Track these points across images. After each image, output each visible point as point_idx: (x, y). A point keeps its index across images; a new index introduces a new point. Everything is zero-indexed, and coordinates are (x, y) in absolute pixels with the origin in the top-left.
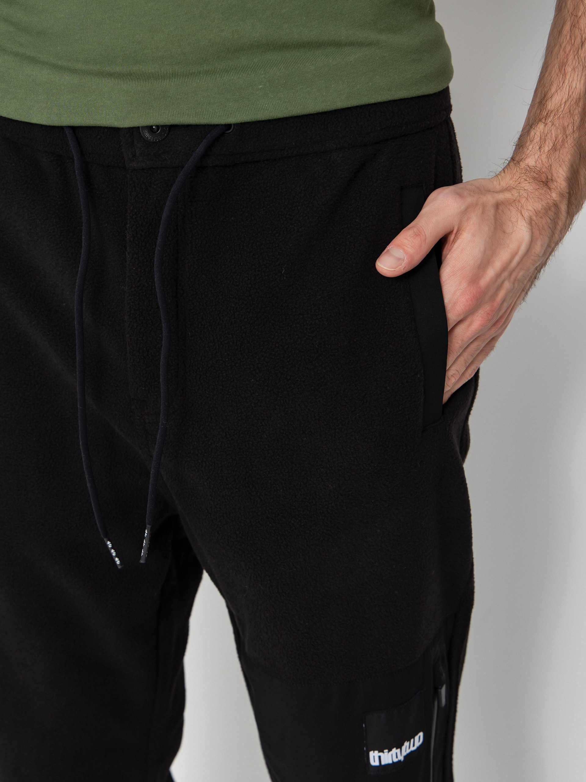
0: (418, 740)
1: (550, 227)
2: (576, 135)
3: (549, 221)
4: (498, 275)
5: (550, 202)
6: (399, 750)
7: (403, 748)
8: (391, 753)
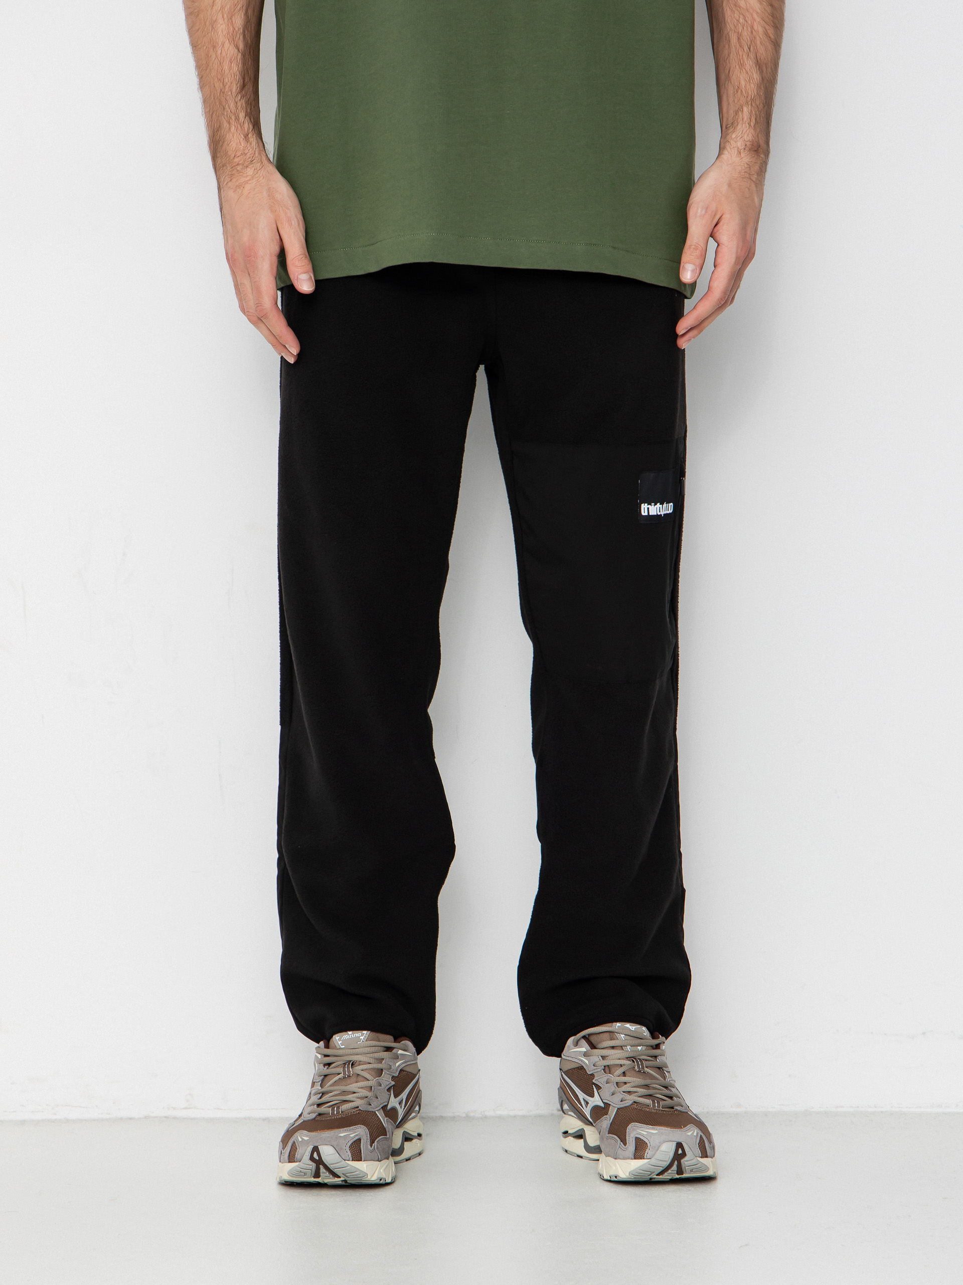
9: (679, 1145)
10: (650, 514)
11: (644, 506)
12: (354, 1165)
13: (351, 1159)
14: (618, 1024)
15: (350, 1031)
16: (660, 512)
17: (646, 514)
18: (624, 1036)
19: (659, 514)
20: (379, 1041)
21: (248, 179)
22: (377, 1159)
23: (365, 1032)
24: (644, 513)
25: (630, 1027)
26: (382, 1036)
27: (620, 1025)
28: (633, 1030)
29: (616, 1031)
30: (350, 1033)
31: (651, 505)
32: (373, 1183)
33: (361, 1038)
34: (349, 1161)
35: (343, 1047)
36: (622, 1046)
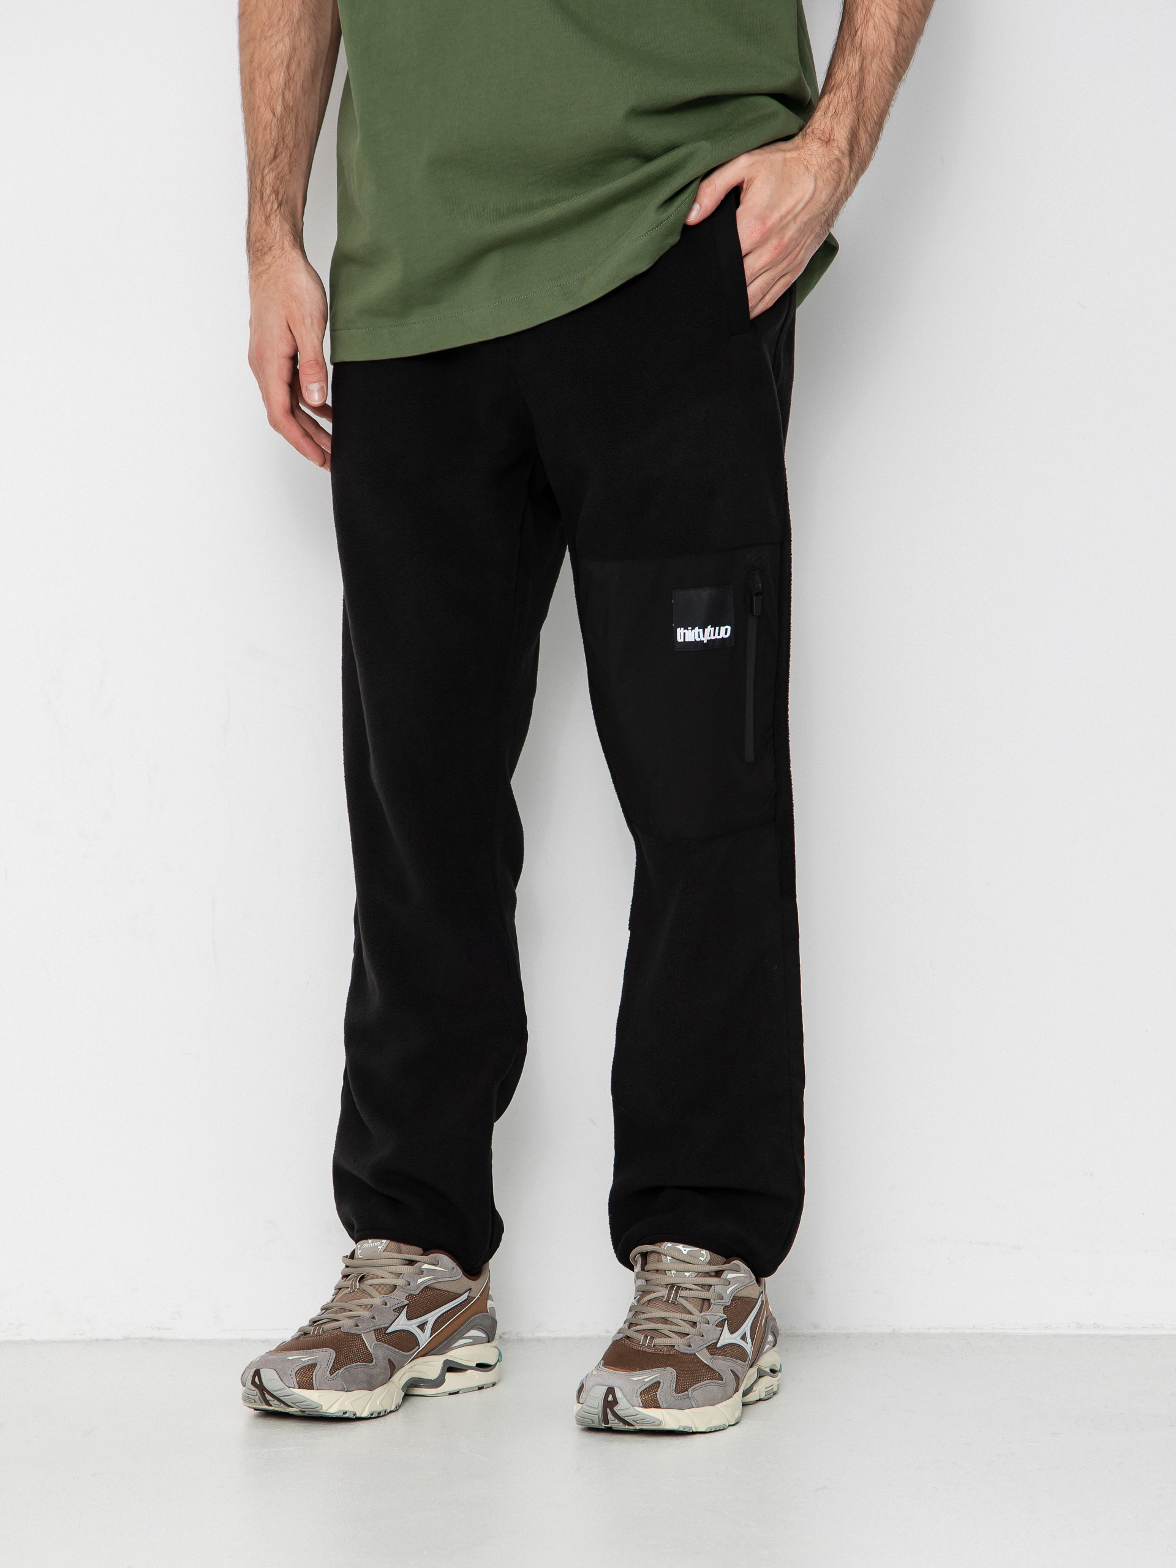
0: (724, 632)
1: (834, 179)
2: (855, 103)
3: (832, 172)
4: (782, 218)
5: (833, 157)
6: (701, 630)
7: (707, 630)
8: (694, 631)
9: (611, 1391)
10: (686, 640)
11: (680, 631)
12: (301, 1394)
13: (297, 1387)
14: (669, 1244)
15: (370, 1239)
16: (699, 637)
17: (682, 640)
18: (671, 1258)
19: (698, 639)
20: (400, 1252)
21: (265, 268)
22: (340, 1388)
23: (384, 1241)
24: (680, 639)
25: (683, 1249)
26: (404, 1247)
27: (671, 1245)
28: (685, 1253)
29: (663, 1252)
30: (370, 1241)
31: (688, 630)
32: (330, 1415)
33: (379, 1247)
34: (294, 1388)
35: (360, 1257)
36: (665, 1270)
